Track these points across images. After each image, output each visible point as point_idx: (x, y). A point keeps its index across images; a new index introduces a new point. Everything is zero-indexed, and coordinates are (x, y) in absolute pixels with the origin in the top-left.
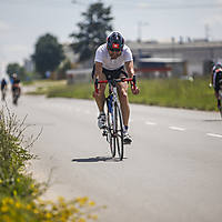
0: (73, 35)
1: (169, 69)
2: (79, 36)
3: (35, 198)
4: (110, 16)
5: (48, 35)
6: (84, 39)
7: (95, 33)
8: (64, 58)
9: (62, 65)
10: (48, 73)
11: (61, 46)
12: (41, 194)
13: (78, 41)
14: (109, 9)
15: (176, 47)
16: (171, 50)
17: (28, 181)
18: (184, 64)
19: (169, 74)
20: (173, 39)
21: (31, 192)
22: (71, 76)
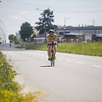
0: (37, 23)
1: (77, 38)
4: (53, 15)
5: (26, 23)
8: (33, 33)
9: (32, 36)
10: (26, 39)
12: (21, 89)
14: (52, 12)
17: (16, 84)
19: (77, 40)
20: (79, 25)
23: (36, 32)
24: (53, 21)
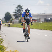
0: (14, 12)
1: (36, 20)
2: (15, 13)
3: (4, 50)
4: (22, 8)
5: (8, 12)
6: (16, 13)
7: (19, 12)
8: (12, 18)
9: (11, 19)
10: (8, 21)
11: (11, 15)
12: (6, 49)
13: (15, 14)
14: (22, 6)
15: (38, 15)
16: (37, 16)
17: (3, 46)
18: (40, 19)
19: (36, 21)
20: (37, 13)
21: (4, 49)
22: (13, 22)
23: (14, 17)
24: (22, 11)
